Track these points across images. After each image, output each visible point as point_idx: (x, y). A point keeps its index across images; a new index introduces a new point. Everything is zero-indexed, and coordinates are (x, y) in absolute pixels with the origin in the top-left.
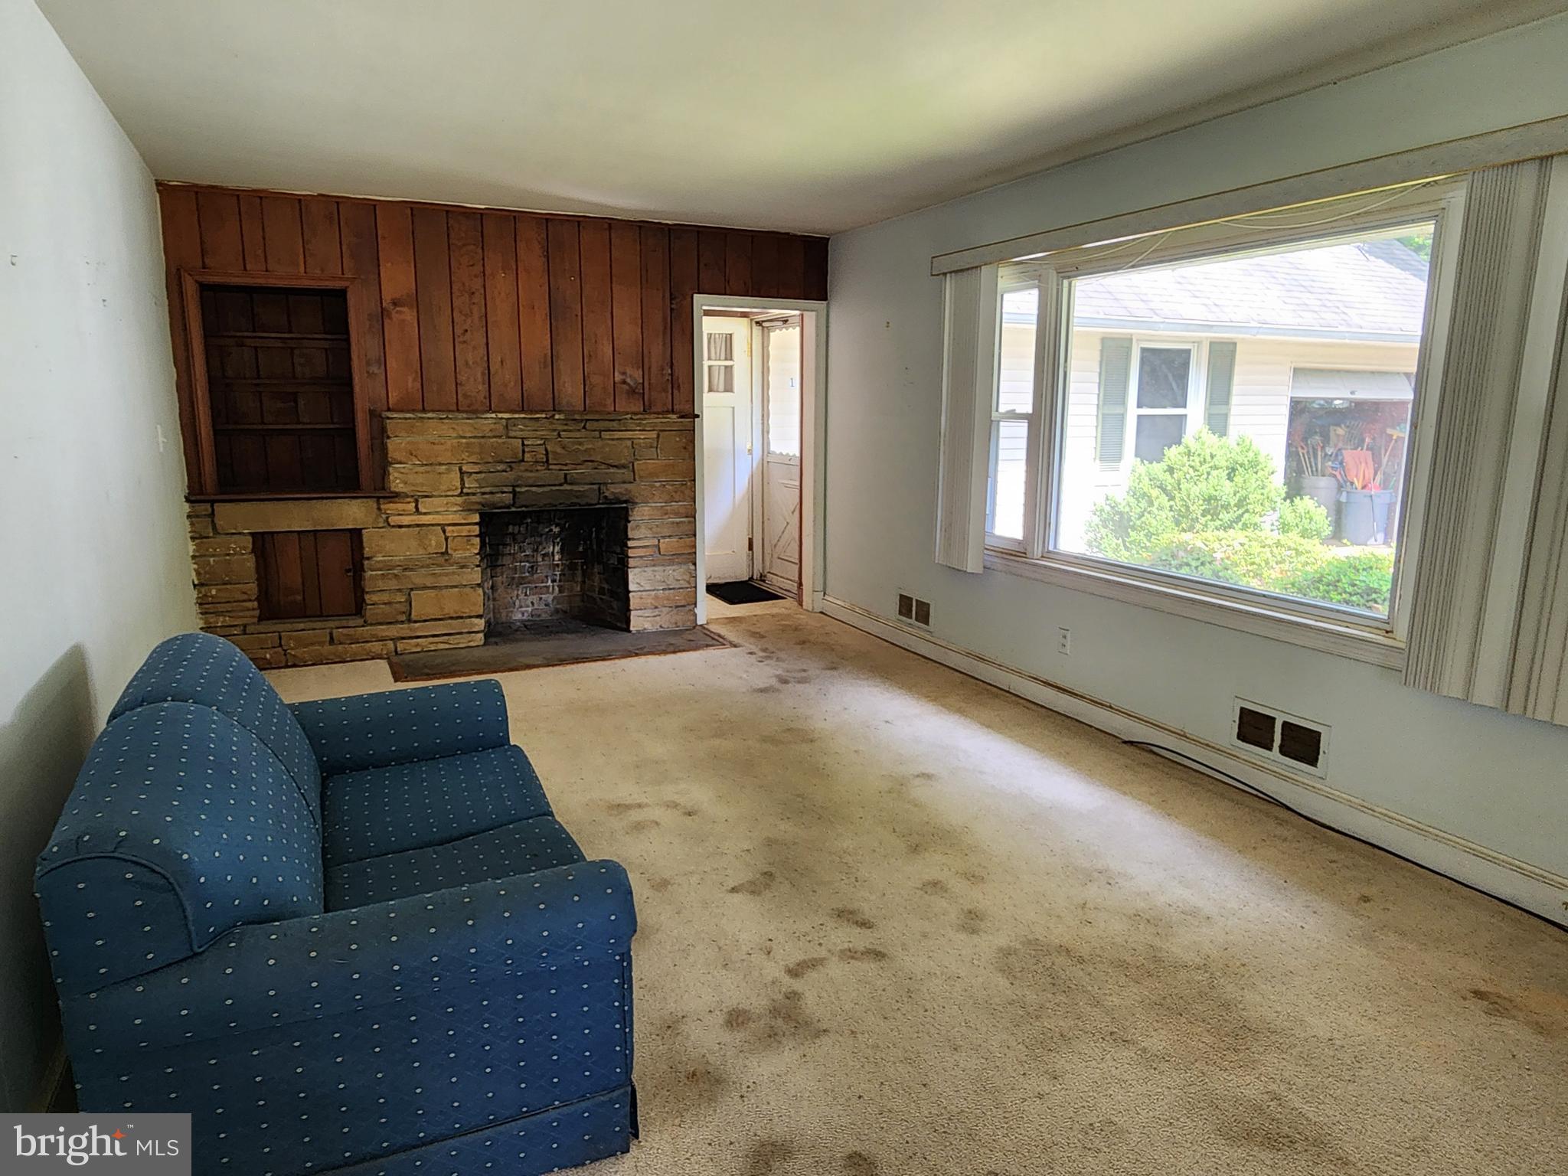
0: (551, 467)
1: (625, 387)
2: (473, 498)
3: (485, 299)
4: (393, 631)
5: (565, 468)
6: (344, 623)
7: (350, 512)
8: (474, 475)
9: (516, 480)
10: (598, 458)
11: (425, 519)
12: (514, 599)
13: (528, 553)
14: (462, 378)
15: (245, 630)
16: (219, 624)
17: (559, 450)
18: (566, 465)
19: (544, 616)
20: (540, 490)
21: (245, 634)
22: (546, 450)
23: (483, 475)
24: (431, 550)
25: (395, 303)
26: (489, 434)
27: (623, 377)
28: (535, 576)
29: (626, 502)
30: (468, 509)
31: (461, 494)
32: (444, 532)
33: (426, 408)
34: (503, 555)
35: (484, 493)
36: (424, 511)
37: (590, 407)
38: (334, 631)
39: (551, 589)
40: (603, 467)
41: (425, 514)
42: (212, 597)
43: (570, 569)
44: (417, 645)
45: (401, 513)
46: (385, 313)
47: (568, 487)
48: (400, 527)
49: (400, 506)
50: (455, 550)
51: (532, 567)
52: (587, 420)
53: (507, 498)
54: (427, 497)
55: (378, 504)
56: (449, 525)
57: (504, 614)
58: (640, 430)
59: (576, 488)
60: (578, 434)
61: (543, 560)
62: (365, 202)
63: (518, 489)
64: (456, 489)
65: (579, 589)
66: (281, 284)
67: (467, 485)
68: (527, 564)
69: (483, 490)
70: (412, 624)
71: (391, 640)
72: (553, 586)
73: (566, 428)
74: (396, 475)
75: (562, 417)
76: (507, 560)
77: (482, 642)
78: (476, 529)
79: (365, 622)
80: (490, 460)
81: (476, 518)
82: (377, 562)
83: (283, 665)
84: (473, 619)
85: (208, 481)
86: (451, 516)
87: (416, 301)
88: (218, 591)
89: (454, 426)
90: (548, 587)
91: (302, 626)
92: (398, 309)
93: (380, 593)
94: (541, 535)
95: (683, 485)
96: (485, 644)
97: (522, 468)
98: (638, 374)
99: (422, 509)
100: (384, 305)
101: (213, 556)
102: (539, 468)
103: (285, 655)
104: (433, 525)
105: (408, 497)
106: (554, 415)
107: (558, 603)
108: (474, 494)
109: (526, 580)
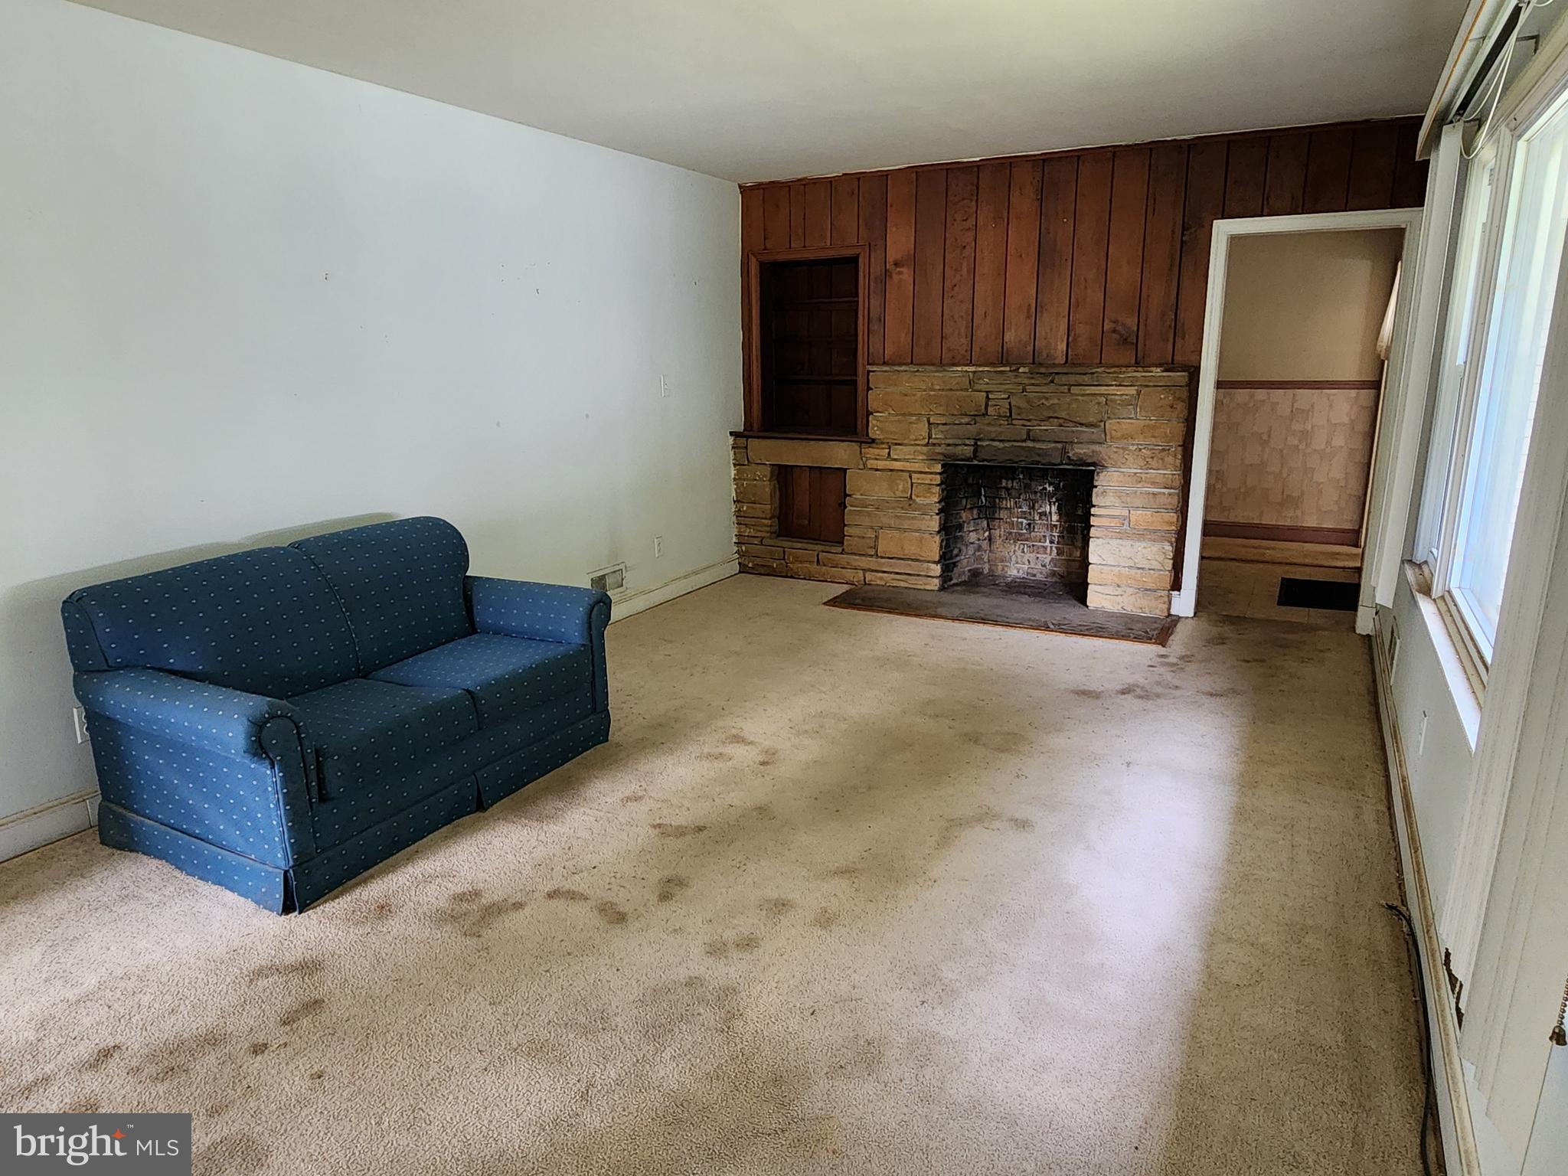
0: (1014, 422)
1: (1114, 336)
2: (938, 449)
3: (975, 253)
4: (864, 562)
5: (1029, 424)
6: (828, 548)
7: (837, 453)
8: (941, 426)
9: (979, 434)
10: (1064, 414)
11: (897, 465)
12: (1011, 554)
13: (1024, 510)
14: (947, 331)
15: (762, 541)
16: (746, 534)
17: (1023, 405)
18: (1029, 420)
19: (1039, 577)
20: (1001, 445)
21: (762, 545)
22: (1010, 404)
23: (948, 427)
24: (899, 494)
25: (896, 264)
26: (955, 388)
27: (1113, 325)
28: (1032, 534)
29: (1089, 465)
30: (932, 459)
31: (928, 444)
32: (911, 477)
33: (914, 362)
34: (1000, 508)
35: (949, 445)
36: (895, 457)
37: (1072, 359)
38: (820, 553)
39: (1049, 549)
40: (1071, 424)
41: (895, 460)
42: (744, 512)
43: (1068, 532)
44: (881, 579)
45: (876, 458)
46: (888, 274)
47: (1030, 444)
48: (877, 470)
49: (877, 451)
50: (918, 496)
51: (1029, 525)
52: (1056, 373)
53: (968, 451)
54: (899, 444)
55: (860, 447)
56: (915, 472)
57: (1000, 568)
58: (1116, 385)
59: (1038, 445)
60: (1044, 389)
61: (1040, 519)
62: (879, 173)
63: (979, 443)
64: (924, 439)
65: (1078, 554)
66: (812, 257)
67: (934, 436)
68: (1025, 521)
69: (948, 441)
70: (879, 559)
71: (863, 570)
72: (1051, 547)
73: (1033, 381)
74: (874, 422)
75: (1026, 370)
76: (1003, 514)
77: (936, 588)
78: (938, 479)
79: (843, 550)
80: (956, 413)
81: (938, 468)
82: (855, 498)
83: (784, 574)
84: (930, 564)
85: (755, 419)
86: (917, 464)
87: (914, 260)
88: (748, 507)
89: (924, 378)
90: (1045, 548)
91: (799, 545)
92: (898, 269)
93: (856, 529)
94: (1036, 493)
95: (1164, 450)
96: (940, 590)
97: (986, 422)
98: (1131, 322)
99: (893, 456)
100: (888, 267)
101: (748, 480)
102: (1002, 422)
103: (787, 566)
104: (902, 471)
105: (883, 443)
106: (1018, 369)
107: (1055, 566)
108: (940, 445)
109: (1023, 537)
